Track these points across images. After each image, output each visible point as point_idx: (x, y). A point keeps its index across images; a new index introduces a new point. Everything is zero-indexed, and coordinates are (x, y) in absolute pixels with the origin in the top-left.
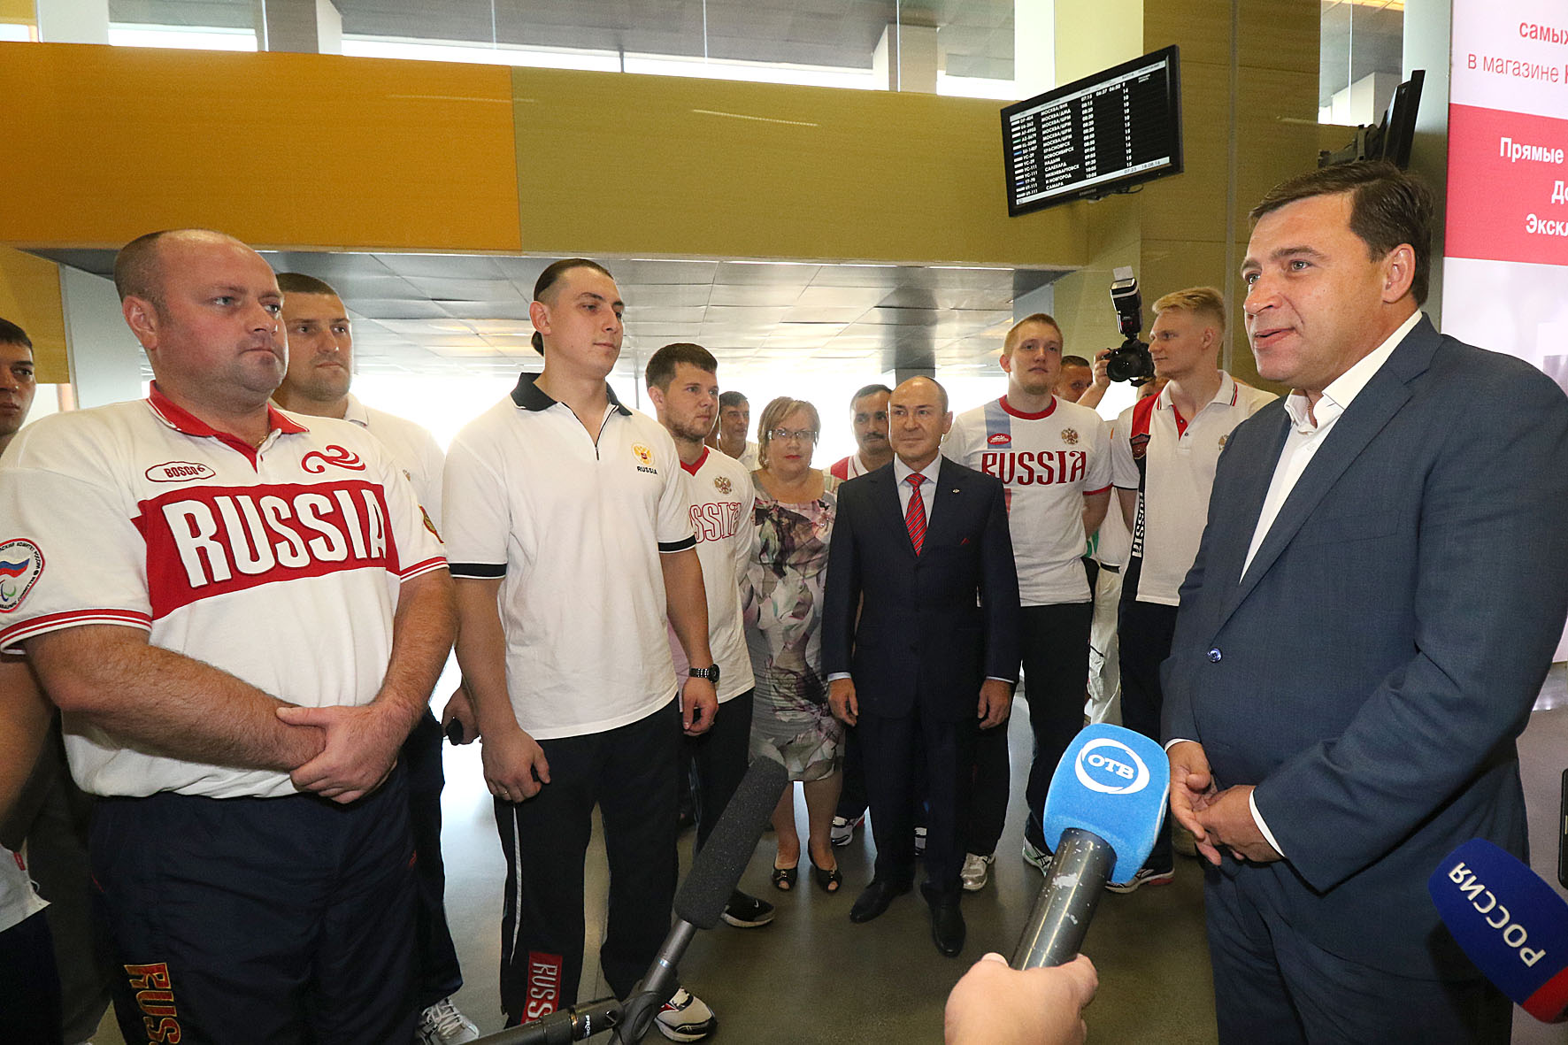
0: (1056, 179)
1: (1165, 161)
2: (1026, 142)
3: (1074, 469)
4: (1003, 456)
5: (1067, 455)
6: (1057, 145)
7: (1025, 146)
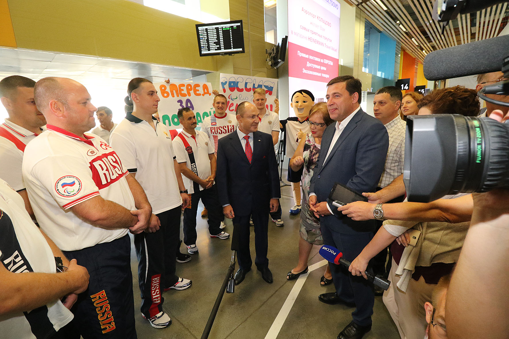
0: (213, 48)
1: (241, 49)
2: (204, 36)
3: (231, 129)
4: (215, 128)
5: (229, 126)
6: (213, 39)
7: (203, 37)
